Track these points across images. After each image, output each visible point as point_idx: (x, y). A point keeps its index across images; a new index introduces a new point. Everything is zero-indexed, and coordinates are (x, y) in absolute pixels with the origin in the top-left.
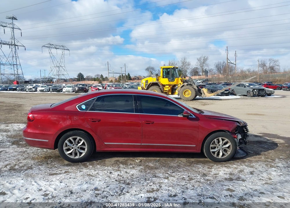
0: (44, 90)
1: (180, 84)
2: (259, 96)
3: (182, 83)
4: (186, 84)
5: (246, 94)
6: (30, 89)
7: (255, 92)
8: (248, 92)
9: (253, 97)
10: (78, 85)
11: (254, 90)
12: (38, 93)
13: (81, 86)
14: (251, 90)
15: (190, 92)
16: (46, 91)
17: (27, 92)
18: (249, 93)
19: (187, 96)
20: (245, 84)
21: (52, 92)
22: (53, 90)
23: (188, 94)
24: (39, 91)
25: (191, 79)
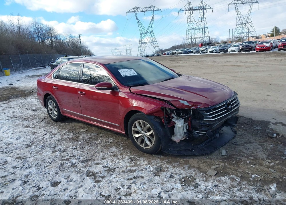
0: (213, 51)
6: (203, 50)
10: (244, 43)
12: (209, 54)
13: (246, 44)
16: (216, 52)
17: (201, 53)
21: (220, 53)
22: (221, 51)
24: (209, 52)
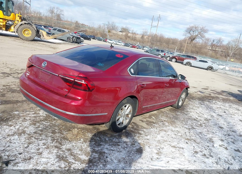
1: (18, 21)
2: (76, 43)
3: (20, 20)
4: (23, 22)
5: (66, 40)
7: (74, 39)
8: (68, 38)
9: (72, 43)
11: (73, 37)
14: (71, 37)
15: (30, 32)
18: (70, 39)
19: (26, 36)
20: (65, 31)
23: (28, 34)
25: (29, 18)
